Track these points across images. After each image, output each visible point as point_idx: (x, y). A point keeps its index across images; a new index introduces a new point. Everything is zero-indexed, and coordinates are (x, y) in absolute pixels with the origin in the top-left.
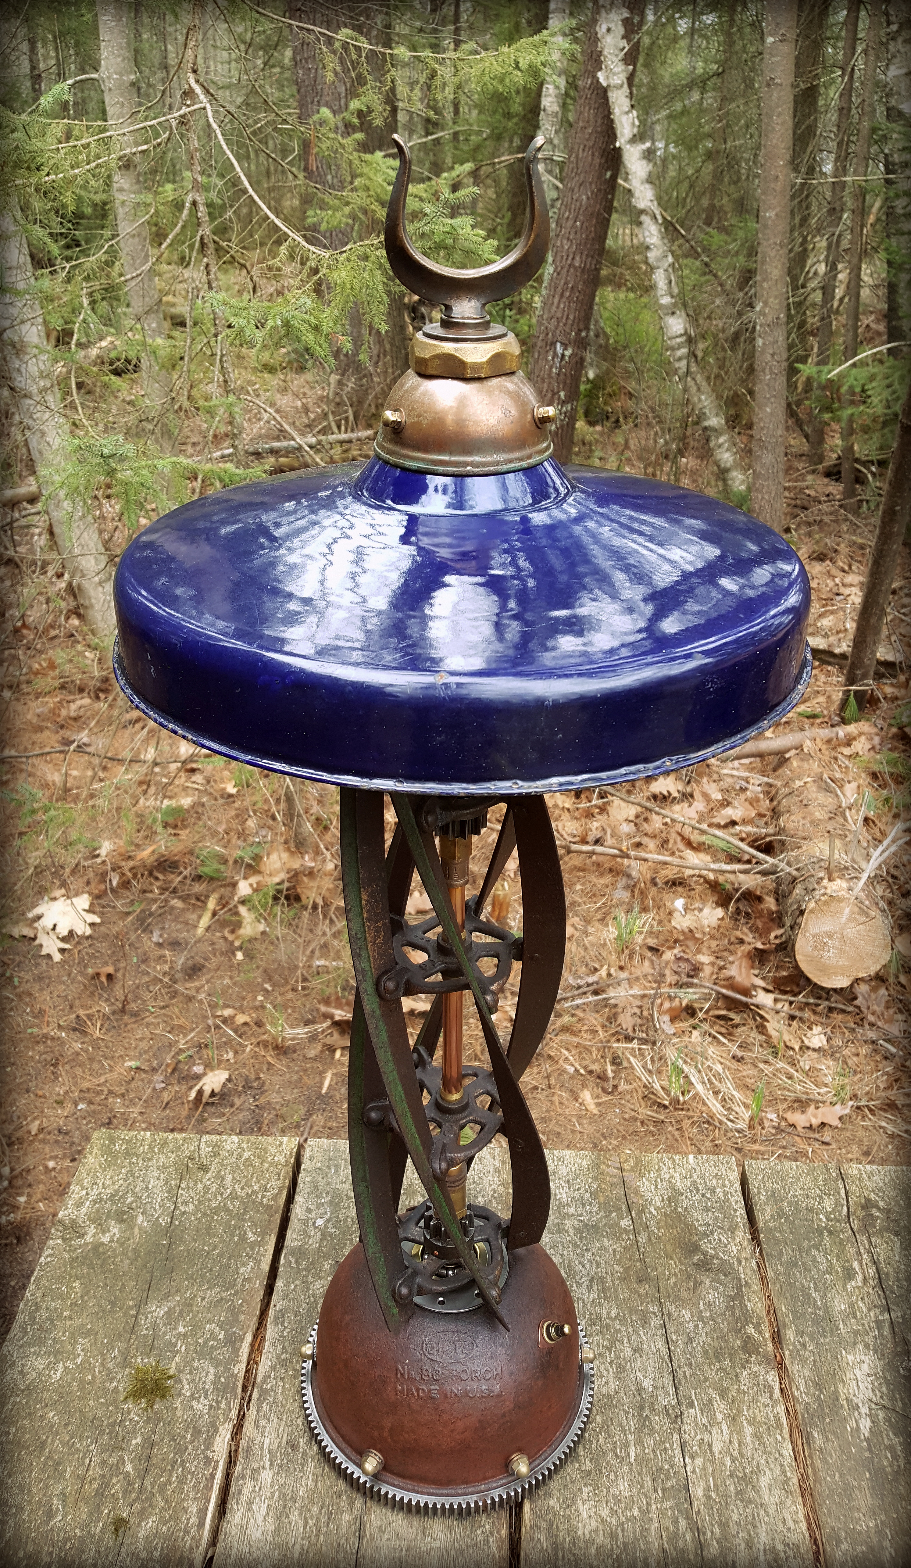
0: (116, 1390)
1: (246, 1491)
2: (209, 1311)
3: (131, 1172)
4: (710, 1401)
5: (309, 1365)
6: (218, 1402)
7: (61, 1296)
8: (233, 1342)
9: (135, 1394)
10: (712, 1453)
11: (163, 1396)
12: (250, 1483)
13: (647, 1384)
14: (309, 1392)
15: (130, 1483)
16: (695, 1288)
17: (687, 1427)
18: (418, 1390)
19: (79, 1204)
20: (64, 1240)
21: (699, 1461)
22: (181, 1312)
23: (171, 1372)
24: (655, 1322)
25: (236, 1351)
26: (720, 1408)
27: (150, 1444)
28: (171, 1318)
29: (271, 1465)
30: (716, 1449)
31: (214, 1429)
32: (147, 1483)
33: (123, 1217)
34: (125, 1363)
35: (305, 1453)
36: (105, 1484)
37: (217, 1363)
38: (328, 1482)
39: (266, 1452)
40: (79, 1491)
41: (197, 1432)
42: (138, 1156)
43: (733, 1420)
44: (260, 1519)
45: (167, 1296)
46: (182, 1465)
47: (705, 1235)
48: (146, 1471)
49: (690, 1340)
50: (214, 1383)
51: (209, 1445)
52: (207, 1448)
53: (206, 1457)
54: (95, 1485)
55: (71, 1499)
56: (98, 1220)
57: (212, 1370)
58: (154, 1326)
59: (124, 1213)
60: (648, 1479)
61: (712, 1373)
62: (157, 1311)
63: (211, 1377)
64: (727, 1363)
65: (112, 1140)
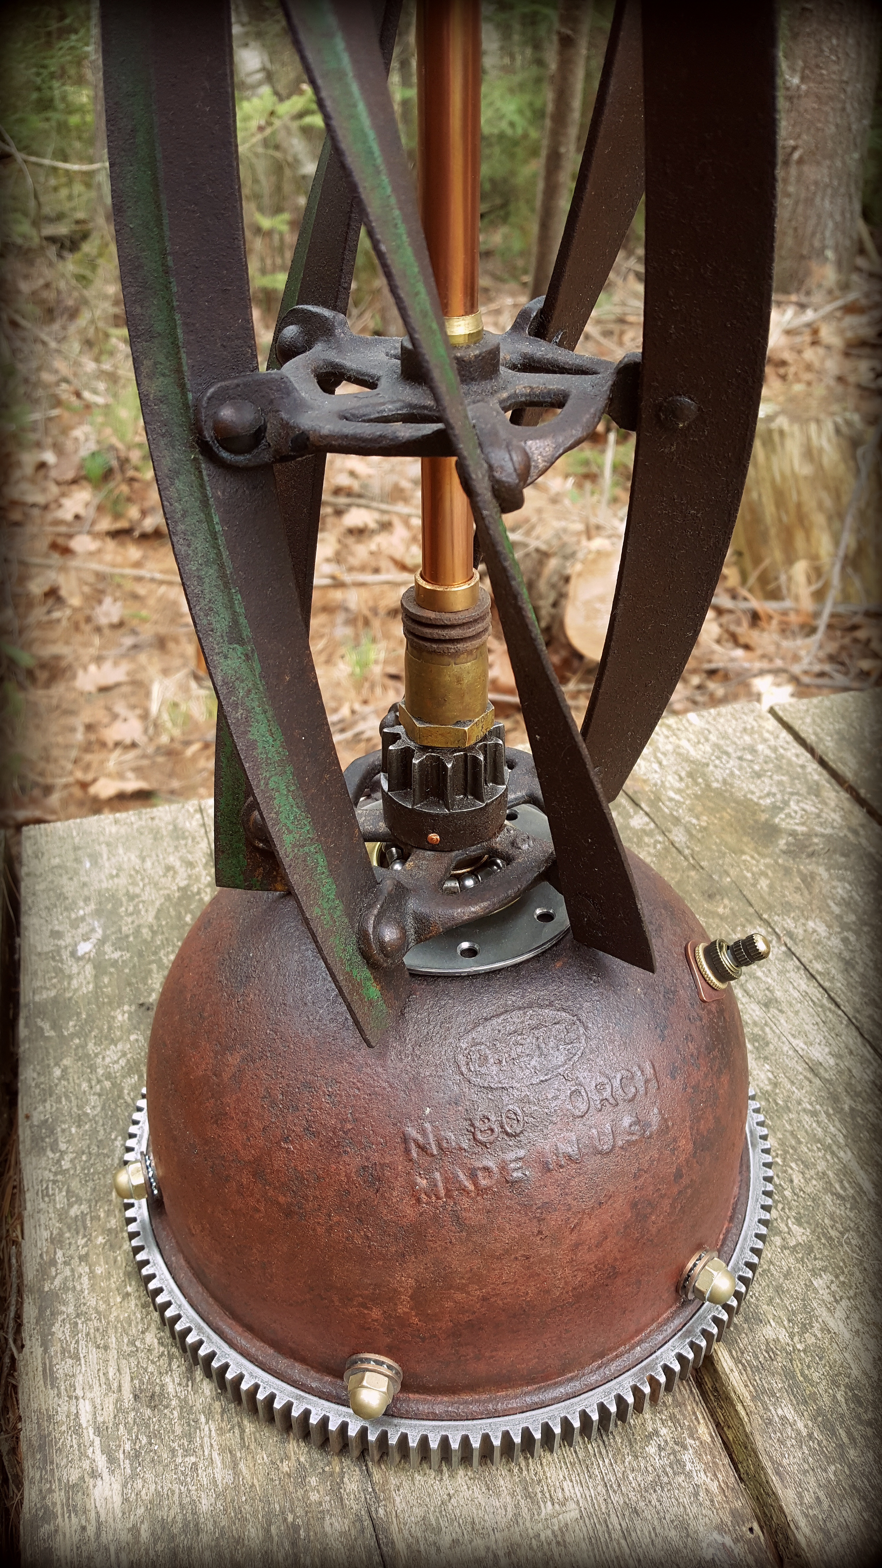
5: (140, 1210)
14: (157, 1266)
18: (472, 1175)
29: (112, 1460)
35: (185, 1406)
38: (263, 1457)
39: (90, 1433)
47: (776, 809)
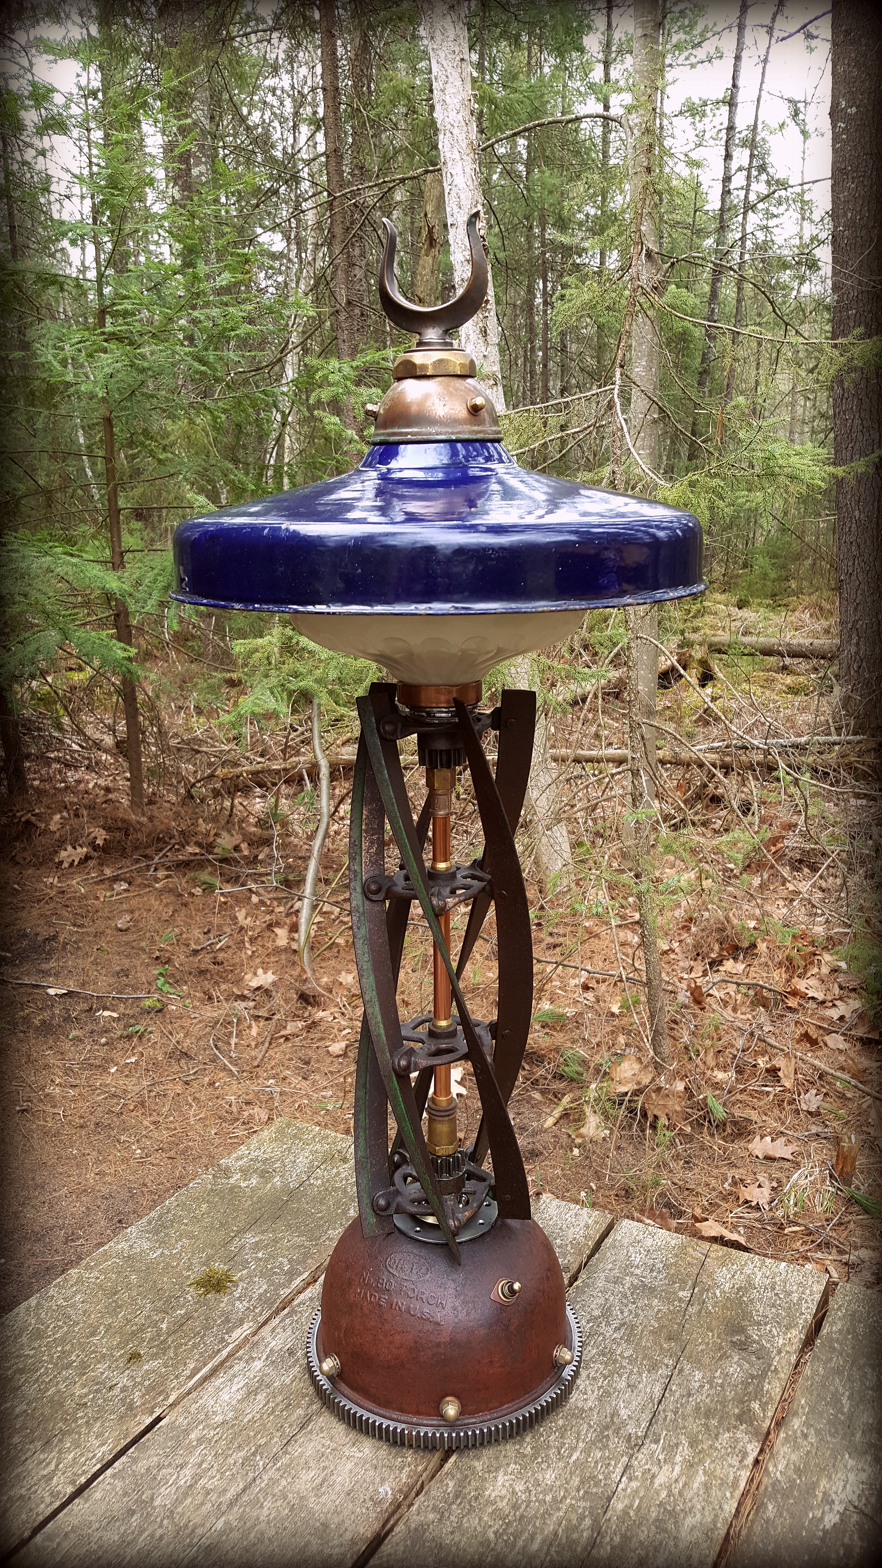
0: (188, 1277)
1: (236, 1368)
2: (288, 1250)
3: (289, 1149)
4: (677, 1445)
6: (255, 1307)
7: (189, 1211)
8: (292, 1274)
9: (199, 1284)
10: (652, 1482)
11: (219, 1291)
12: (242, 1364)
13: (624, 1413)
15: (159, 1335)
16: (721, 1358)
17: (640, 1456)
19: (239, 1159)
20: (214, 1176)
21: (634, 1484)
22: (268, 1245)
23: (234, 1279)
24: (663, 1371)
25: (290, 1281)
26: (684, 1452)
27: (188, 1317)
28: (256, 1246)
29: (267, 1359)
30: (657, 1482)
31: (241, 1322)
32: (170, 1340)
33: (265, 1175)
34: (206, 1264)
36: (142, 1330)
37: (271, 1283)
40: (121, 1327)
41: (227, 1320)
42: (301, 1139)
43: (690, 1466)
44: (235, 1388)
45: (263, 1232)
46: (202, 1338)
47: (758, 1324)
48: (174, 1332)
49: (689, 1395)
50: (261, 1295)
51: (229, 1331)
52: (227, 1333)
53: (223, 1338)
54: (134, 1328)
55: (113, 1330)
56: (245, 1172)
57: (265, 1287)
58: (243, 1247)
59: (268, 1172)
60: (576, 1481)
61: (694, 1425)
62: (250, 1238)
63: (261, 1291)
64: (714, 1422)
65: (288, 1125)
